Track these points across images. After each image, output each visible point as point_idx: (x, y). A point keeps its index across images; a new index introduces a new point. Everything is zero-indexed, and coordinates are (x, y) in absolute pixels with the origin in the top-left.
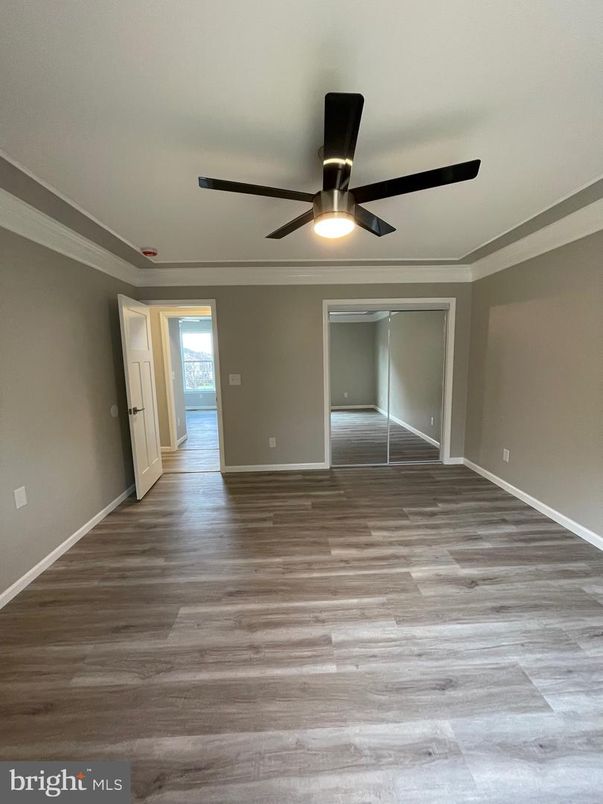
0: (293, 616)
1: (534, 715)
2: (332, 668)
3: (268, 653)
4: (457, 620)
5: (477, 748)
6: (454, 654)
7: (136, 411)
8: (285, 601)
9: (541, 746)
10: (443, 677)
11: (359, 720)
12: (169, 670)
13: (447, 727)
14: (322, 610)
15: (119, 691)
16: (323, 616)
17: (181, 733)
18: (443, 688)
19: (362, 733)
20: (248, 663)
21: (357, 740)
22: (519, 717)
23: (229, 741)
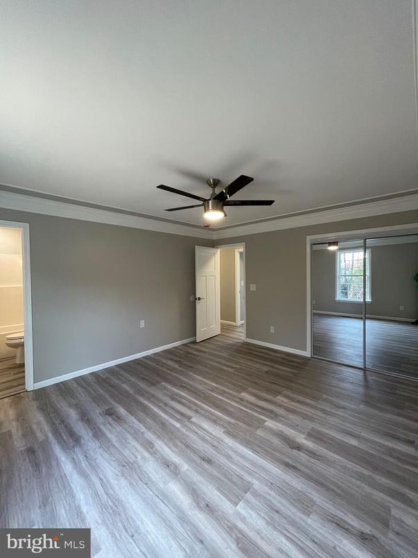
0: (191, 405)
1: (224, 499)
2: (178, 425)
3: (167, 409)
4: (254, 451)
5: (184, 481)
6: (229, 457)
7: (199, 299)
8: (196, 399)
9: (207, 505)
10: (210, 457)
11: (164, 442)
12: (141, 395)
13: (185, 467)
14: (203, 409)
15: (127, 392)
16: (200, 410)
17: (126, 410)
18: (203, 459)
19: (160, 445)
20: (159, 407)
21: (156, 445)
22: (216, 492)
23: (132, 419)
